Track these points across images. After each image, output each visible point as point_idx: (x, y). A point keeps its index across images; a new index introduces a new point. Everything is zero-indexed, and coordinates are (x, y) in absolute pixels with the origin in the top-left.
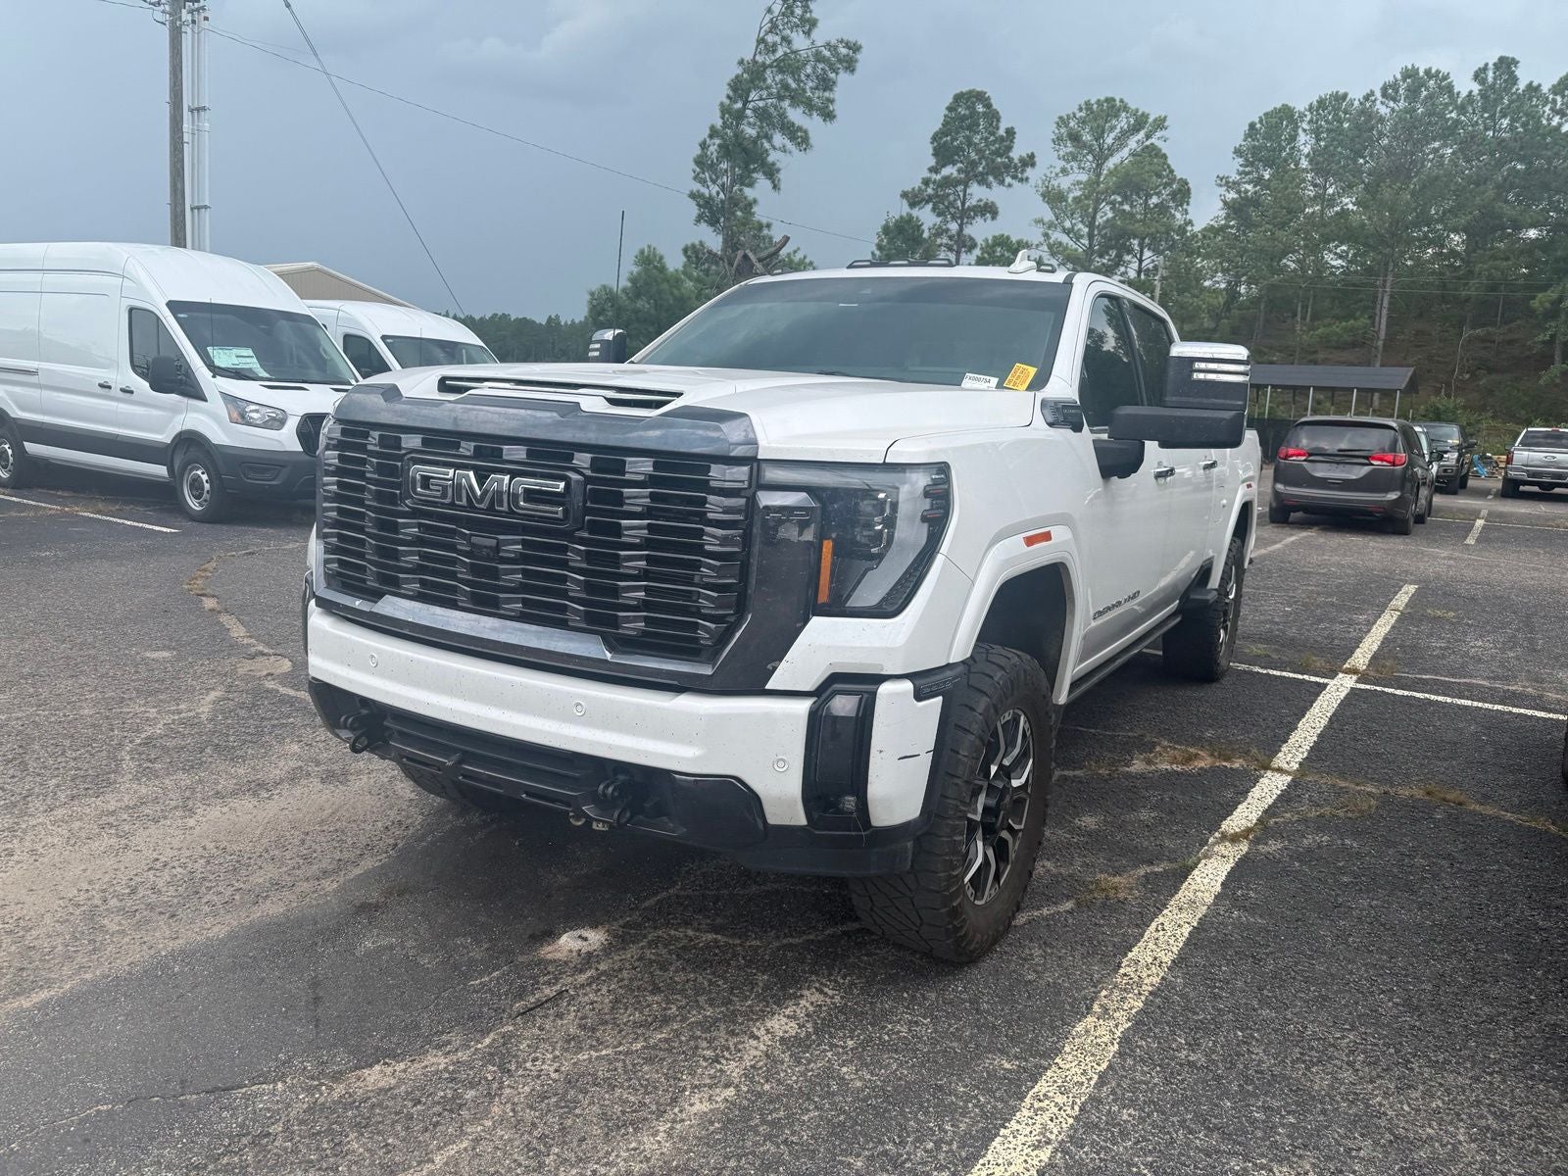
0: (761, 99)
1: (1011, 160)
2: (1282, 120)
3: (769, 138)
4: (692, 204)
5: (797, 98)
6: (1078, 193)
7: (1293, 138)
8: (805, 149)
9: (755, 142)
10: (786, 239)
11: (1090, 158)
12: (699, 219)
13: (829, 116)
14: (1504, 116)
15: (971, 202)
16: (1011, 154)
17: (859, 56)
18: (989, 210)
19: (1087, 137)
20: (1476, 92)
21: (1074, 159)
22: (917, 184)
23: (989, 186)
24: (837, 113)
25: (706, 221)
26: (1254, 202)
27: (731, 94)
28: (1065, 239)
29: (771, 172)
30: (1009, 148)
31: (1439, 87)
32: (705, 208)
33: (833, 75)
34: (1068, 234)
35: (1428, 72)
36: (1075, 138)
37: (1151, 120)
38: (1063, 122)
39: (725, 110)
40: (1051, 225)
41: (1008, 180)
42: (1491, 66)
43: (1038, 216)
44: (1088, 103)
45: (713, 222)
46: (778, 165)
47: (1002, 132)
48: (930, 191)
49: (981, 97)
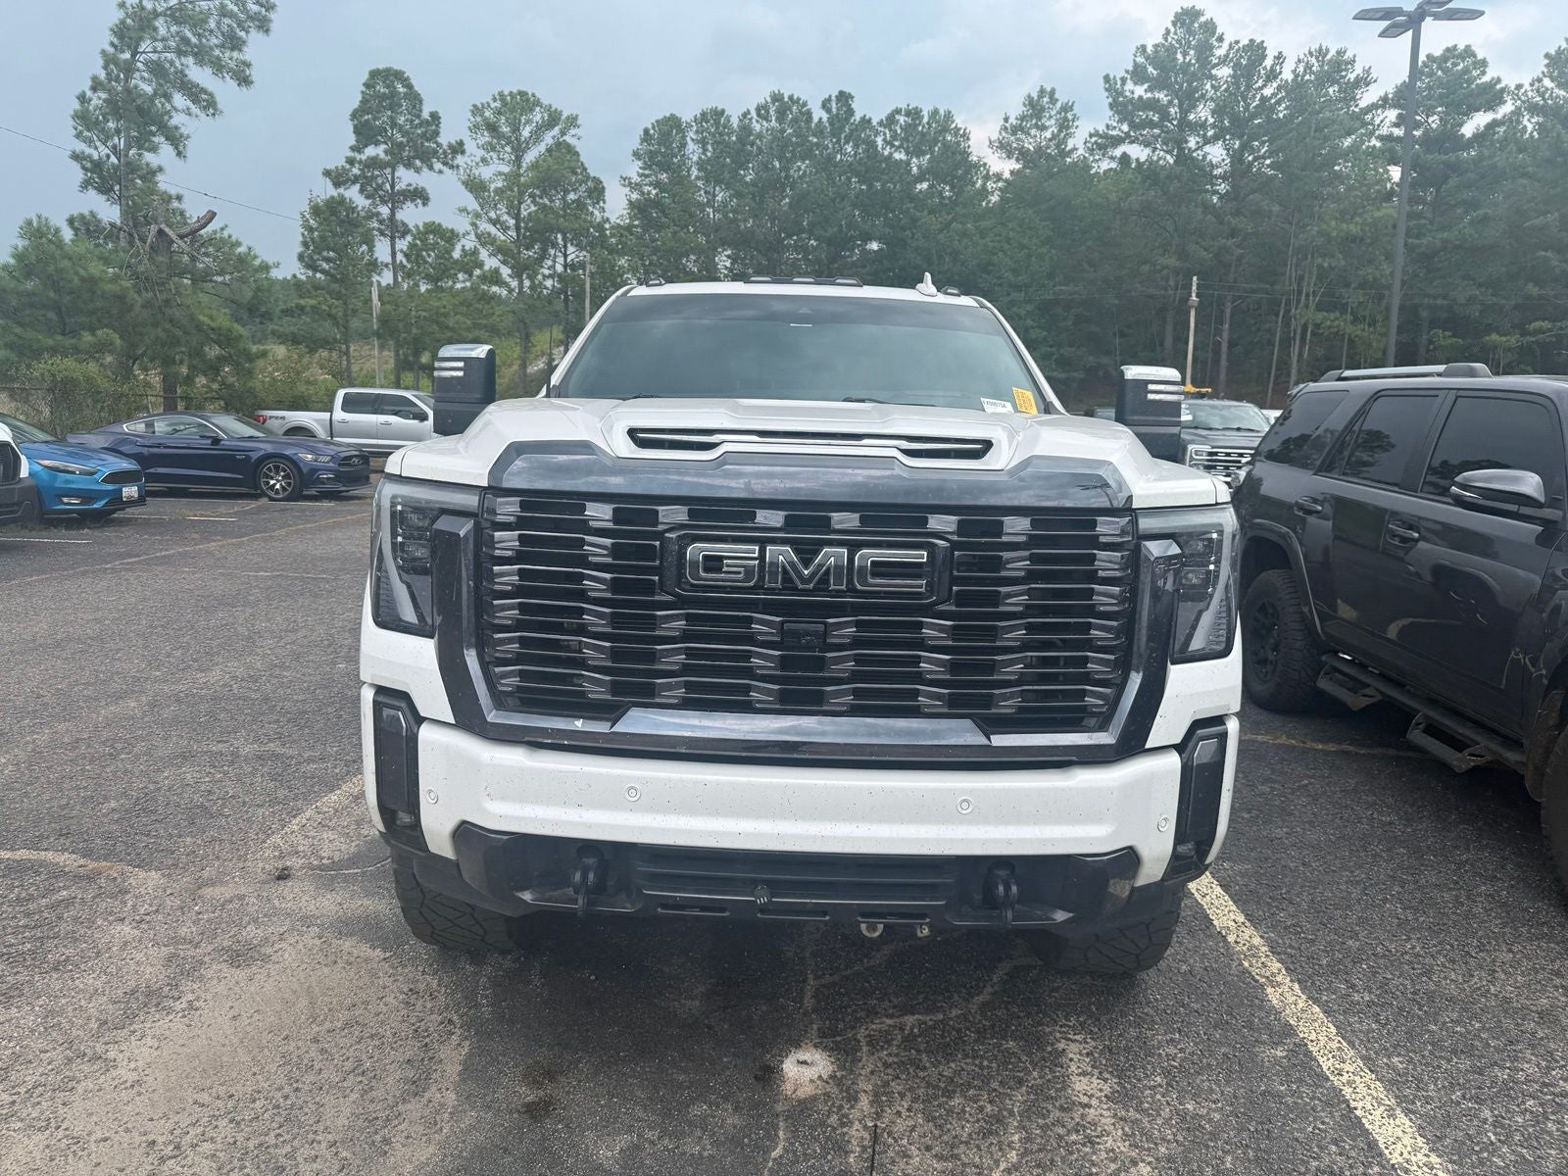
0: (155, 52)
1: (439, 145)
2: (670, 127)
3: (168, 97)
4: (76, 167)
5: (201, 56)
6: (500, 185)
7: (683, 145)
8: (214, 115)
9: (152, 99)
10: (212, 215)
11: (508, 149)
12: (85, 185)
13: (244, 80)
14: (847, 142)
15: (400, 186)
16: (439, 140)
17: (272, 16)
18: (419, 195)
19: (505, 129)
20: (825, 119)
21: (493, 149)
22: (341, 162)
23: (418, 170)
24: (254, 78)
25: (95, 188)
26: (656, 203)
27: (116, 41)
28: (493, 230)
29: (176, 139)
30: (437, 133)
31: (800, 112)
32: (92, 172)
33: (243, 34)
34: (494, 225)
35: (791, 98)
36: (492, 128)
37: (563, 117)
38: (477, 110)
39: (109, 60)
40: (477, 216)
41: (438, 166)
42: (833, 98)
43: (462, 205)
44: (501, 94)
45: (104, 189)
46: (183, 130)
47: (425, 115)
48: (356, 171)
49: (399, 75)
